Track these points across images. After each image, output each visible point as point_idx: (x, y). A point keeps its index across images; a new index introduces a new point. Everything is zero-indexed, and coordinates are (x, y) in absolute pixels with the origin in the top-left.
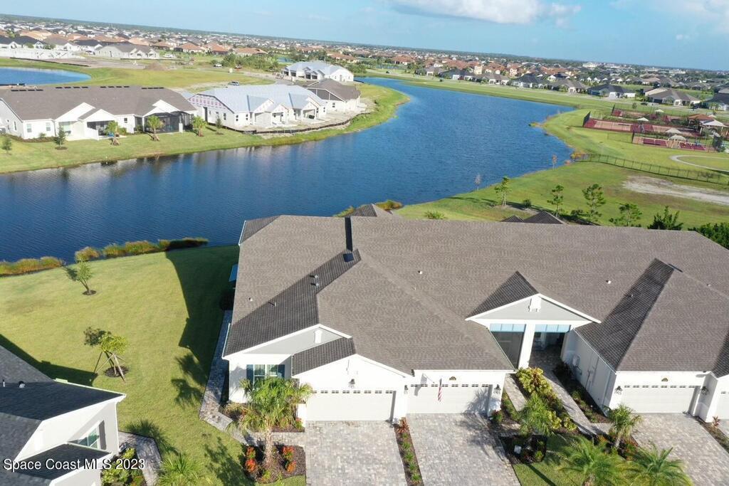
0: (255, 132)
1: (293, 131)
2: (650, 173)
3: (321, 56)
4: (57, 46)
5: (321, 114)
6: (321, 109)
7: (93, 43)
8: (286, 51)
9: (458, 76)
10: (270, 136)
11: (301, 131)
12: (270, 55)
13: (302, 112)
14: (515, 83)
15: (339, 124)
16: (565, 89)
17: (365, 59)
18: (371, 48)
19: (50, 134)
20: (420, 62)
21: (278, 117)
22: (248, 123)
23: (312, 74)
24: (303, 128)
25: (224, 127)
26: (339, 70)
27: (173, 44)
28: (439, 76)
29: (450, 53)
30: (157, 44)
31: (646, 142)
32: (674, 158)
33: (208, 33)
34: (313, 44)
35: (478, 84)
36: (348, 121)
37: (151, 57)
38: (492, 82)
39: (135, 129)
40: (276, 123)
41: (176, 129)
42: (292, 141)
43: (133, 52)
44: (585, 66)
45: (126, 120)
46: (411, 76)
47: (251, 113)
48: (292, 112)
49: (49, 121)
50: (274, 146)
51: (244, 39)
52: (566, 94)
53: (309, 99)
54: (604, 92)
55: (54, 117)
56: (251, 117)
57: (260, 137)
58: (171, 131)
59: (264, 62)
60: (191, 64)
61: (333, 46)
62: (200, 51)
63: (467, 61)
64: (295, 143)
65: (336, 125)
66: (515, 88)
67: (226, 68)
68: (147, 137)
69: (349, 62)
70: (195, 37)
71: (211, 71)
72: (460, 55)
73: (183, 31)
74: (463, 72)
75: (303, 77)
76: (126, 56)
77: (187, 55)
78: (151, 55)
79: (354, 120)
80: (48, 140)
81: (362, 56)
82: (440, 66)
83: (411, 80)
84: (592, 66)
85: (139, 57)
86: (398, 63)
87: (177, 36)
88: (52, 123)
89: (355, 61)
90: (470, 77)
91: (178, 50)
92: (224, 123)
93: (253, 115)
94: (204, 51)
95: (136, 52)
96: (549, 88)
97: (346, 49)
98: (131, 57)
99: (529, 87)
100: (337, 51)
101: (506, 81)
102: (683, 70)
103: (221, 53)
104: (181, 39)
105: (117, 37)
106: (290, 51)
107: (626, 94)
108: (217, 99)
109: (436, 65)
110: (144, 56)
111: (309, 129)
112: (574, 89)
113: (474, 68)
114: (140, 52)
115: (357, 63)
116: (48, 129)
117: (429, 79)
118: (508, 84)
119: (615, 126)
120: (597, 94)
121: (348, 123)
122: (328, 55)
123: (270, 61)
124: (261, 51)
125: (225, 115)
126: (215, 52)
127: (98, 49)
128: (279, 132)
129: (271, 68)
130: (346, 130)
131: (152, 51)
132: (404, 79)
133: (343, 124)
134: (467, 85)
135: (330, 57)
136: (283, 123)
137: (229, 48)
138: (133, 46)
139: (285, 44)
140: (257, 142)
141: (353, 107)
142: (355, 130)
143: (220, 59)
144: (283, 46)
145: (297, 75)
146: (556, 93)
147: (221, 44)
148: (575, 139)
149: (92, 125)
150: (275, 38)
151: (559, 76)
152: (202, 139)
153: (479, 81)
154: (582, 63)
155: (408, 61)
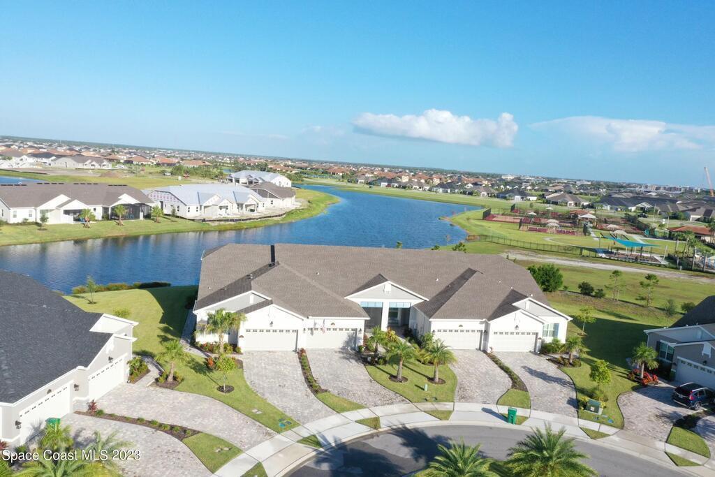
0: (204, 220)
1: (236, 220)
2: (524, 248)
3: (263, 168)
4: (13, 158)
5: (261, 209)
6: (260, 205)
7: (48, 155)
8: (230, 163)
9: (386, 184)
10: (217, 223)
11: (243, 220)
12: (216, 166)
13: (244, 206)
14: (435, 189)
15: (276, 216)
16: (478, 194)
17: (305, 171)
18: (310, 162)
19: (31, 220)
20: (353, 173)
21: (224, 210)
22: (198, 214)
23: (254, 181)
24: (245, 218)
25: (178, 217)
26: (278, 178)
27: (123, 158)
28: (370, 183)
29: (383, 168)
30: (108, 157)
31: (530, 230)
32: (548, 239)
33: (155, 149)
34: (256, 159)
35: (403, 190)
36: (283, 214)
37: (104, 168)
38: (415, 189)
39: (103, 217)
40: (223, 214)
41: (137, 217)
42: (235, 227)
43: (87, 163)
44: (503, 177)
45: (95, 209)
46: (344, 183)
47: (201, 206)
48: (236, 206)
49: (32, 209)
50: (220, 231)
51: (190, 154)
52: (478, 198)
53: (250, 196)
54: (510, 196)
55: (36, 206)
56: (201, 209)
57: (209, 225)
58: (132, 218)
59: (209, 171)
60: (142, 173)
61: (274, 160)
62: (149, 163)
63: (397, 173)
64: (239, 229)
65: (273, 217)
66: (435, 193)
67: (175, 177)
68: (113, 223)
69: (289, 172)
70: (143, 151)
71: (160, 178)
72: (392, 168)
73: (131, 147)
74: (390, 181)
75: (246, 183)
76: (80, 166)
77: (138, 166)
78: (104, 165)
79: (290, 213)
80: (30, 224)
81: (301, 168)
82: (371, 175)
83: (344, 187)
84: (510, 178)
85: (93, 167)
86: (334, 174)
87: (125, 151)
88: (34, 211)
89: (294, 172)
90: (396, 185)
91: (129, 162)
92: (178, 214)
93: (203, 207)
94: (152, 163)
95: (90, 163)
96: (464, 193)
97: (286, 162)
98: (85, 167)
99: (447, 192)
100: (278, 164)
101: (428, 188)
102: (588, 181)
103: (169, 165)
104: (130, 153)
105: (68, 151)
106: (234, 164)
107: (528, 198)
108: (172, 195)
109: (367, 175)
110: (97, 166)
111: (250, 219)
112: (485, 193)
113: (401, 178)
114: (94, 163)
115: (296, 174)
116: (30, 215)
117: (360, 186)
118: (429, 190)
119: (509, 219)
120: (505, 198)
121: (284, 216)
122: (269, 166)
123: (216, 171)
124: (207, 163)
125: (178, 207)
126: (163, 164)
127: (54, 160)
128: (225, 221)
129: (216, 176)
130: (282, 220)
131: (105, 162)
132: (338, 186)
133: (279, 216)
134: (394, 191)
135: (271, 168)
136: (228, 214)
137: (177, 161)
138: (87, 158)
139: (230, 158)
140: (205, 227)
141: (289, 204)
142: (290, 221)
143: (170, 170)
144: (228, 160)
145: (240, 182)
146: (470, 197)
147: (168, 157)
148: (473, 228)
149: (67, 212)
150: (220, 154)
151: (475, 184)
152: (159, 224)
153: (404, 187)
154: (501, 176)
155: (342, 172)
